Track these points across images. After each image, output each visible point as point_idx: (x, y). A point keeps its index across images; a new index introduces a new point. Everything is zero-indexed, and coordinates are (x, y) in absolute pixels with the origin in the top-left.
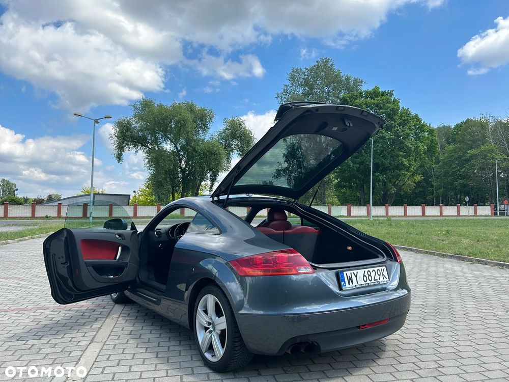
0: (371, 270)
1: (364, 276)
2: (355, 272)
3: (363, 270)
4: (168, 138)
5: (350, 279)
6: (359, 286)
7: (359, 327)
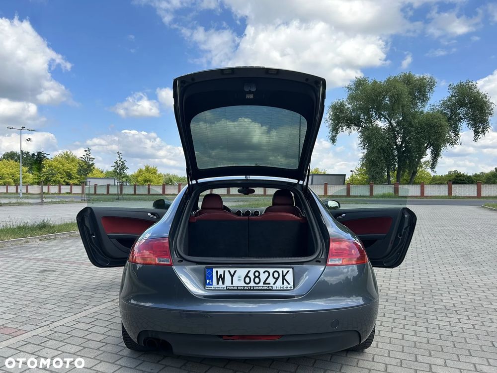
0: (261, 270)
1: (247, 276)
2: (232, 271)
3: (247, 270)
4: (382, 115)
5: (221, 278)
6: (232, 288)
7: (221, 336)
